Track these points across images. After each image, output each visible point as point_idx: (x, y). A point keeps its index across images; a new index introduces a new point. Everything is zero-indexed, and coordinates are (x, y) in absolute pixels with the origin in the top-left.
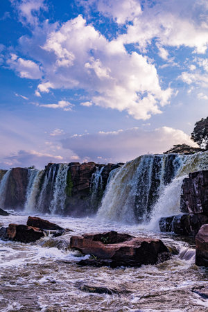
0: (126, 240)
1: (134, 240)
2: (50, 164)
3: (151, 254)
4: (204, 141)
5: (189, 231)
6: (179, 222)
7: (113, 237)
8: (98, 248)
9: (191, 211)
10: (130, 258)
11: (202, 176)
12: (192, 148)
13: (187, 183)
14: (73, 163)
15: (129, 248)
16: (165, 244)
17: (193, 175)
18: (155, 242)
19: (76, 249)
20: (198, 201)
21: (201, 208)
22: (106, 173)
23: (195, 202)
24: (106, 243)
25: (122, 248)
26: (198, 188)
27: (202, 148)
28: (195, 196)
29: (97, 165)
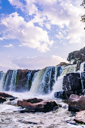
0: (40, 102)
1: (44, 101)
2: (9, 70)
3: (50, 107)
4: (72, 61)
5: (66, 97)
6: (62, 93)
7: (35, 100)
8: (29, 105)
9: (67, 89)
10: (42, 109)
11: (71, 75)
12: (67, 64)
13: (65, 78)
14: (19, 70)
15: (41, 105)
17: (68, 75)
18: (52, 102)
19: (20, 106)
20: (70, 85)
21: (71, 88)
22: (33, 74)
23: (68, 85)
24: (32, 103)
25: (39, 105)
26: (70, 80)
27: (71, 64)
28: (68, 83)
29: (29, 71)
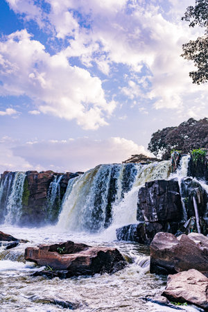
0: (82, 250)
1: (90, 249)
2: (6, 173)
3: (107, 262)
4: (160, 151)
5: (145, 239)
6: (135, 230)
7: (70, 247)
8: (53, 259)
9: (146, 220)
10: (86, 268)
11: (157, 186)
12: (149, 159)
13: (143, 193)
14: (31, 172)
15: (85, 257)
16: (121, 252)
17: (149, 185)
18: (111, 251)
19: (31, 260)
20: (154, 209)
21: (156, 217)
22: (64, 181)
23: (150, 210)
24: (62, 253)
25: (78, 259)
26: (154, 197)
27: (158, 158)
28: (150, 204)
29: (56, 174)
